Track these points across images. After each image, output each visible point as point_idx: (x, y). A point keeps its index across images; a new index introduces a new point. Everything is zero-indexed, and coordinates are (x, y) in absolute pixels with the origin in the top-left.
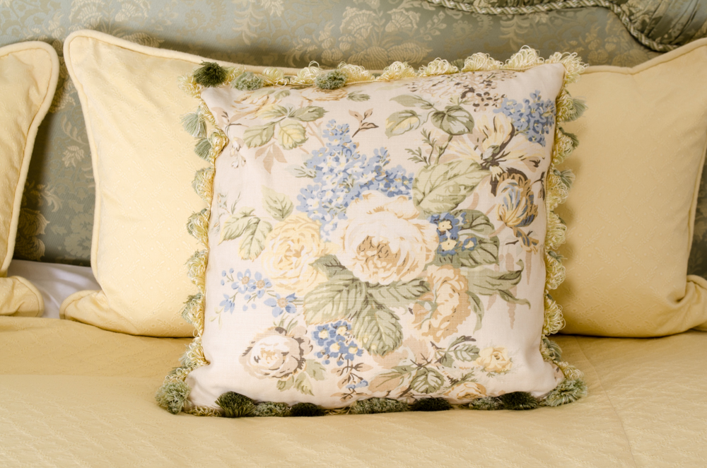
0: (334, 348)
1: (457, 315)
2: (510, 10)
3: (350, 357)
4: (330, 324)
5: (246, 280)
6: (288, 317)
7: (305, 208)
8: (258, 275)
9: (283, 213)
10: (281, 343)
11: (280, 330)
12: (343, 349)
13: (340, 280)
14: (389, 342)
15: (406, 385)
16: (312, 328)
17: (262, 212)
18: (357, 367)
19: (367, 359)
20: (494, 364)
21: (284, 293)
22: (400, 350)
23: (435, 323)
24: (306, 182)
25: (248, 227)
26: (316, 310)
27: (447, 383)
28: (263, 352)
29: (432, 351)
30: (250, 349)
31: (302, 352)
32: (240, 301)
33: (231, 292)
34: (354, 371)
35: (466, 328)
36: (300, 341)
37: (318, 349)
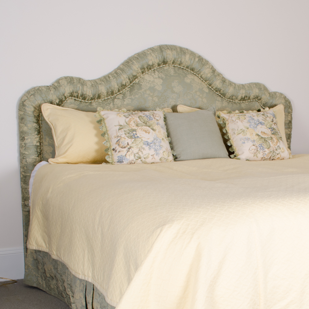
0: (262, 148)
1: (277, 143)
2: (241, 102)
3: (264, 150)
4: (260, 144)
5: (246, 139)
6: (254, 143)
7: (251, 127)
8: (248, 138)
9: (248, 128)
10: (254, 147)
11: (254, 145)
12: (263, 148)
13: (260, 137)
14: (269, 147)
15: (271, 155)
16: (258, 145)
17: (244, 129)
18: (265, 151)
19: (266, 150)
20: (283, 150)
21: (253, 140)
22: (270, 148)
23: (274, 143)
24: (249, 124)
25: (242, 131)
26: (258, 142)
27: (277, 154)
28: (252, 149)
29: (275, 148)
30: (250, 149)
31: (257, 149)
32: (246, 142)
33: (243, 141)
34: (264, 152)
35: (278, 144)
36: (257, 147)
37: (260, 148)
